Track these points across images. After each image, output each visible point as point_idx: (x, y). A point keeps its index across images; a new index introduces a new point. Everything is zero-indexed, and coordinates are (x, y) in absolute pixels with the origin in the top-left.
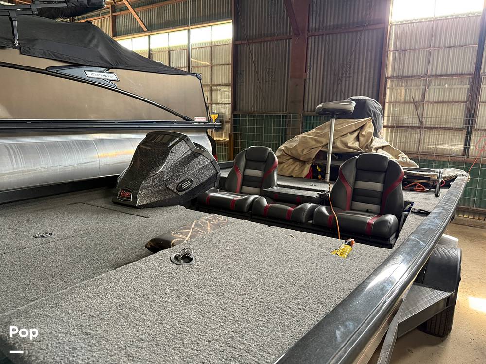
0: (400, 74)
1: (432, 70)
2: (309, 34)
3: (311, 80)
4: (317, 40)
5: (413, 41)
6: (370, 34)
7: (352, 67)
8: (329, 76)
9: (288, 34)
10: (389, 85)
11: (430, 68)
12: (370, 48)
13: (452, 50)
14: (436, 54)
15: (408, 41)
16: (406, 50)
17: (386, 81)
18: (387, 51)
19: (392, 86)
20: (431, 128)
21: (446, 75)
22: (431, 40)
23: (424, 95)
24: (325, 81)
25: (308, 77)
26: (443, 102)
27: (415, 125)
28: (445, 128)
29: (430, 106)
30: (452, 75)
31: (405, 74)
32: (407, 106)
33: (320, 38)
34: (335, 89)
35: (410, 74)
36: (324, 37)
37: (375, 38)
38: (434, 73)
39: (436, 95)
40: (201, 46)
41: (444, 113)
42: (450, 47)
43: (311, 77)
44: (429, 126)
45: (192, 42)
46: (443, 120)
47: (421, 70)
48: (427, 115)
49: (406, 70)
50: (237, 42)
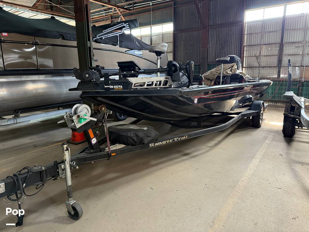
0: (250, 44)
1: (263, 42)
2: (209, 28)
3: (210, 48)
4: (213, 30)
5: (255, 30)
6: (237, 27)
7: (229, 42)
8: (219, 47)
9: (199, 28)
10: (245, 49)
11: (262, 41)
12: (236, 33)
13: (271, 33)
14: (265, 35)
15: (253, 30)
16: (252, 34)
17: (244, 48)
18: (244, 35)
19: (246, 50)
20: (264, 67)
21: (269, 44)
22: (262, 29)
23: (260, 53)
24: (217, 48)
25: (209, 47)
26: (268, 56)
27: (257, 66)
28: (269, 67)
29: (263, 57)
30: (271, 44)
31: (252, 44)
32: (253, 58)
33: (214, 30)
34: (222, 52)
35: (254, 44)
36: (216, 29)
37: (238, 29)
38: (264, 43)
39: (266, 53)
40: (157, 34)
41: (269, 60)
42: (270, 32)
43: (210, 47)
44: (263, 66)
45: (153, 32)
46: (269, 63)
47: (259, 43)
48: (262, 61)
49: (252, 42)
50: (175, 32)
